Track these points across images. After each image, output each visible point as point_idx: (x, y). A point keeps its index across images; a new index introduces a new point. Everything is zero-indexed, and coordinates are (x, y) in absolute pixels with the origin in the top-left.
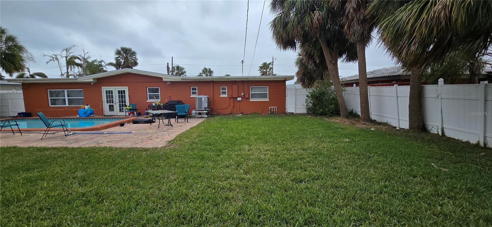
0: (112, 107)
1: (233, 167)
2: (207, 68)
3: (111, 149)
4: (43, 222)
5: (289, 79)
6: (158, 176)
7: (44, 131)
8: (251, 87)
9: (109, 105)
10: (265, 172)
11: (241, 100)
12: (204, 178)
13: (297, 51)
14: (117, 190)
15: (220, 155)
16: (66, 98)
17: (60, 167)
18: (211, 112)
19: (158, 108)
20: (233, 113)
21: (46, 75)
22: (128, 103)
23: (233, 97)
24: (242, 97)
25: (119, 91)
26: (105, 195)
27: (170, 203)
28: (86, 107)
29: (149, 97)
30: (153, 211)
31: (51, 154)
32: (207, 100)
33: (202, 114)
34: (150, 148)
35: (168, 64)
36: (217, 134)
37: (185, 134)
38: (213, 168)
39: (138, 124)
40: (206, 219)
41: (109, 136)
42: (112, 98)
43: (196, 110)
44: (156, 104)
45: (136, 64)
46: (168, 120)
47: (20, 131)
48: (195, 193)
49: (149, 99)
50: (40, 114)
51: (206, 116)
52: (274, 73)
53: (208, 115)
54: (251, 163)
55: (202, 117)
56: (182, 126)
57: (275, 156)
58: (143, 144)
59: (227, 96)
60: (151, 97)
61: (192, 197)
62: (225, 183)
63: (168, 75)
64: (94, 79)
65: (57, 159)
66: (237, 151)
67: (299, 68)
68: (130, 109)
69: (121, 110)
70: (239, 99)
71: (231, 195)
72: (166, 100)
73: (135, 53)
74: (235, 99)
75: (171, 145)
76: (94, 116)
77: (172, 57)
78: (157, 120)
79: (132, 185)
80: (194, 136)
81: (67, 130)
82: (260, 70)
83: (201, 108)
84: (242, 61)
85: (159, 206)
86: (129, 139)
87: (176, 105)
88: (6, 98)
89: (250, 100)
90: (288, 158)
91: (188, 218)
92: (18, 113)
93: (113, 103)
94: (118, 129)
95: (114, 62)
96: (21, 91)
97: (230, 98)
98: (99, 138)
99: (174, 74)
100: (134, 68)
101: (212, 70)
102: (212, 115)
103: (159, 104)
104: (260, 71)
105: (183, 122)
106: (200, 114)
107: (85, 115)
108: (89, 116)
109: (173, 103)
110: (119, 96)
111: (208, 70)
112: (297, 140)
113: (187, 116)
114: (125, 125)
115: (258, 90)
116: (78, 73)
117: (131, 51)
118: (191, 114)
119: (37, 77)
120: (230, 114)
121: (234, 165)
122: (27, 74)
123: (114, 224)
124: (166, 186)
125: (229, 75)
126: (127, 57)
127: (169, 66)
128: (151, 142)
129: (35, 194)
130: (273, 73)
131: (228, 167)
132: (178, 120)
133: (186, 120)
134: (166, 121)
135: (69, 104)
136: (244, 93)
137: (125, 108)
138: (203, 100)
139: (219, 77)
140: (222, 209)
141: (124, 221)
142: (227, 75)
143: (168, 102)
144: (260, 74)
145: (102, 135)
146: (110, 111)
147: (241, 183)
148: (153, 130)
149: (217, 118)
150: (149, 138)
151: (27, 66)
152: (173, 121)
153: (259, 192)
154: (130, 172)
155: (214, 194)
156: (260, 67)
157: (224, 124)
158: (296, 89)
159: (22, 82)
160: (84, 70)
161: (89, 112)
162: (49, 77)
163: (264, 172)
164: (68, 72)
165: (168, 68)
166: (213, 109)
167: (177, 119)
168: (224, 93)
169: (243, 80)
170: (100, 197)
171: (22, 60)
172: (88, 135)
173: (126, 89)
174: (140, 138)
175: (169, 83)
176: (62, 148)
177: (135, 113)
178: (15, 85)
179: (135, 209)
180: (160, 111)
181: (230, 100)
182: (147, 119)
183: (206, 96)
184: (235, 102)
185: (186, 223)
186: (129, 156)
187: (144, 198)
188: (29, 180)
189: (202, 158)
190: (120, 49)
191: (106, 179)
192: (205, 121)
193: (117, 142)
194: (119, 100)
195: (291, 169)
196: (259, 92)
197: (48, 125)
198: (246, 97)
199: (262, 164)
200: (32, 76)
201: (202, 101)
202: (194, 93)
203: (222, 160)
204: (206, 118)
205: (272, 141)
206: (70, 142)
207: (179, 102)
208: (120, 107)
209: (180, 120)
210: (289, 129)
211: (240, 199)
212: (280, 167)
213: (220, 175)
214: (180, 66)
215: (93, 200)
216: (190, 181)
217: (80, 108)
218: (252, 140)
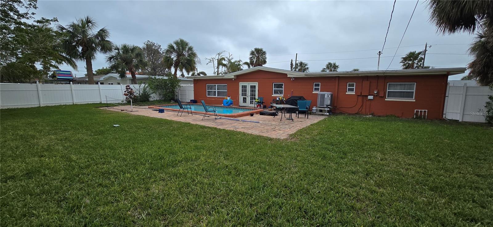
0: (245, 100)
1: (361, 175)
2: (331, 63)
3: (244, 134)
4: (204, 179)
5: (456, 73)
6: (281, 165)
7: (204, 114)
8: (388, 83)
9: (243, 98)
10: (407, 191)
11: (372, 98)
12: (326, 178)
13: (475, 32)
14: (249, 169)
15: (345, 158)
16: (217, 91)
17: (213, 142)
18: (334, 110)
19: (281, 102)
20: (360, 113)
21: (206, 73)
22: (257, 97)
23: (362, 95)
24: (374, 96)
25: (251, 86)
26: (241, 171)
27: (292, 193)
28: (228, 98)
29: (274, 91)
30: (277, 196)
31: (207, 131)
32: (330, 96)
33: (323, 111)
34: (273, 138)
35: (292, 60)
36: (341, 135)
37: (306, 130)
38: (336, 170)
39: (264, 116)
40: (329, 222)
41: (243, 123)
42: (246, 92)
43: (317, 107)
44: (279, 99)
45: (265, 62)
46: (289, 114)
47: (192, 113)
48: (317, 191)
49: (274, 93)
50: (203, 101)
51: (328, 114)
52: (425, 65)
53: (330, 113)
54: (385, 176)
55: (323, 115)
56: (303, 122)
57: (423, 173)
58: (268, 134)
59: (354, 93)
60: (276, 92)
61: (314, 194)
62: (350, 190)
63: (291, 71)
64: (234, 76)
65: (211, 136)
66: (366, 157)
67: (478, 56)
68: (258, 102)
69: (251, 103)
70: (370, 97)
71: (358, 205)
72: (289, 95)
73: (265, 53)
74: (365, 97)
75: (292, 139)
76: (232, 106)
77: (297, 54)
78: (280, 114)
79: (260, 167)
80: (315, 133)
81: (216, 115)
82: (402, 62)
83: (323, 105)
84: (380, 52)
85: (282, 193)
86: (257, 128)
87: (298, 100)
88: (185, 89)
89: (386, 100)
90: (447, 182)
91: (309, 214)
92: (191, 100)
93: (246, 96)
94: (248, 118)
95: (249, 61)
96: (193, 85)
97: (358, 95)
98: (236, 124)
99: (297, 70)
100: (263, 66)
101: (337, 65)
102: (335, 113)
103: (282, 99)
104: (402, 64)
105: (303, 118)
106: (321, 111)
107: (227, 105)
108: (229, 105)
109: (295, 99)
110: (251, 90)
111: (333, 65)
112: (465, 160)
113: (308, 112)
114: (254, 115)
115: (399, 87)
116: (224, 72)
117: (262, 51)
118: (312, 111)
119: (201, 75)
120: (356, 113)
121: (362, 173)
122: (196, 73)
123: (247, 196)
124: (289, 176)
125: (358, 70)
126: (258, 56)
127: (293, 63)
128: (275, 133)
129: (200, 158)
130: (423, 65)
131: (354, 173)
132: (299, 116)
133: (307, 116)
134: (288, 115)
135: (218, 96)
136: (378, 91)
137: (255, 100)
138: (326, 97)
139: (347, 72)
140: (348, 217)
141: (255, 196)
142: (355, 70)
143: (290, 97)
144: (402, 67)
145: (238, 122)
146: (243, 102)
147: (370, 196)
148: (276, 122)
149: (341, 117)
150: (272, 129)
151: (196, 67)
152: (294, 115)
153: (397, 213)
154: (258, 156)
155: (337, 199)
156: (403, 58)
157: (349, 125)
158: (467, 87)
159: (194, 78)
160: (228, 69)
161: (230, 102)
162: (208, 75)
163: (405, 191)
164: (218, 71)
165: (292, 64)
166: (336, 107)
167: (297, 115)
168: (352, 90)
169: (378, 75)
170: (237, 171)
171: (195, 63)
172: (229, 121)
173: (256, 84)
174: (266, 128)
175: (293, 79)
176: (214, 128)
177: (262, 105)
178: (190, 80)
179: (263, 189)
180: (283, 105)
181: (358, 98)
182: (271, 112)
183: (330, 93)
184: (365, 101)
185: (308, 218)
186: (257, 142)
187: (270, 182)
188: (196, 148)
189: (324, 157)
190: (253, 50)
191: (242, 158)
192: (326, 119)
193: (248, 129)
194: (251, 94)
195: (453, 198)
196: (400, 90)
197: (206, 110)
198: (380, 96)
199: (402, 180)
200: (199, 74)
201: (324, 98)
202: (316, 89)
203: (346, 163)
204: (327, 115)
205: (419, 153)
206: (218, 124)
207: (301, 98)
208: (251, 100)
209: (300, 116)
210: (448, 141)
211: (370, 214)
212: (433, 191)
213: (344, 179)
214: (303, 62)
215: (233, 172)
216: (312, 177)
217: (224, 98)
218: (386, 148)
